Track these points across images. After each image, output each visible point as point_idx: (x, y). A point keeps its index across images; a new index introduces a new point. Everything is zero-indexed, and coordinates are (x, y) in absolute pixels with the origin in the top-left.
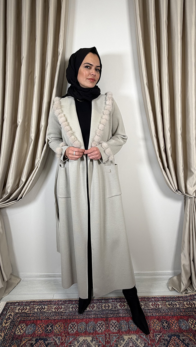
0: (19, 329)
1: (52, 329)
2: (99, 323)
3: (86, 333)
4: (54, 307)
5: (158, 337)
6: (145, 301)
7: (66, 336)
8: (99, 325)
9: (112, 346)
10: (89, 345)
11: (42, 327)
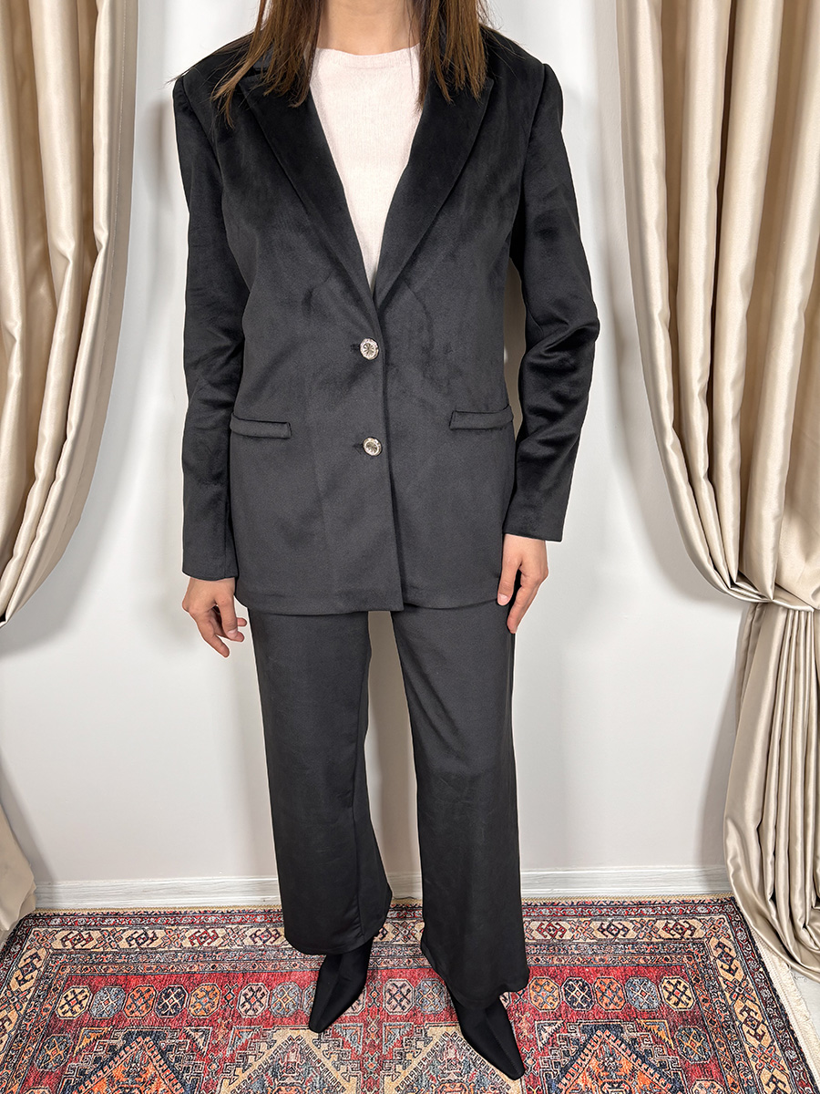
0: (68, 1003)
1: (182, 1002)
3: (297, 1019)
4: (188, 934)
5: (545, 1032)
7: (229, 1027)
9: (385, 1058)
10: (306, 1055)
11: (147, 996)
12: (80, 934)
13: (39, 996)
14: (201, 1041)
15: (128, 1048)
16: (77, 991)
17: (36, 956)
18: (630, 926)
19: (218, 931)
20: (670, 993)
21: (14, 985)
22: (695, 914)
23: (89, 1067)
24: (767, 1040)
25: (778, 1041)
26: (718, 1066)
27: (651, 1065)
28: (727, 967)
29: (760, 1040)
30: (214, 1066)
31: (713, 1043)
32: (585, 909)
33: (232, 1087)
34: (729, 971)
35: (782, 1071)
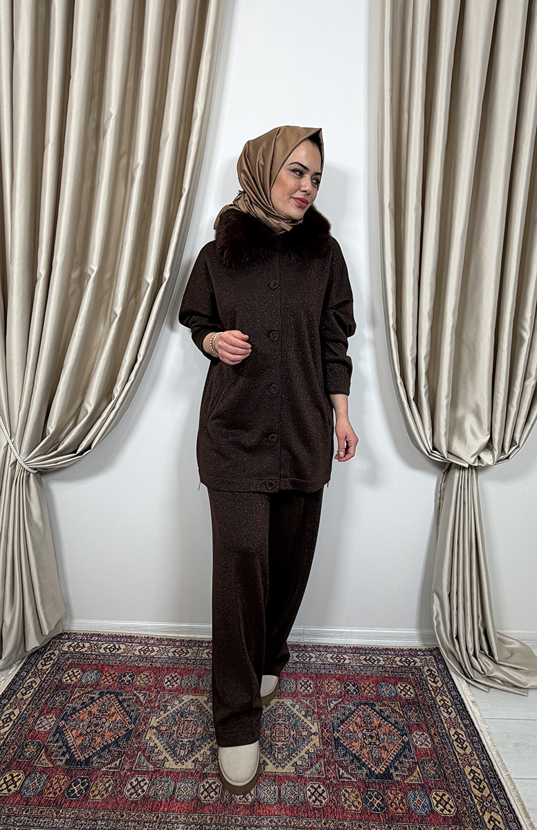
0: (69, 676)
1: (133, 680)
3: (196, 691)
4: (138, 648)
5: (332, 704)
6: (320, 651)
7: (158, 692)
10: (200, 707)
11: (113, 676)
12: (78, 644)
13: (53, 672)
14: (142, 698)
15: (101, 699)
16: (75, 671)
17: (53, 653)
18: (381, 659)
19: (154, 648)
20: (402, 690)
21: (40, 667)
22: (416, 655)
23: (79, 706)
24: (453, 715)
25: (459, 715)
26: (427, 725)
27: (389, 722)
28: (432, 680)
30: (148, 710)
31: (424, 714)
32: (357, 650)
33: (157, 720)
34: (433, 682)
35: (462, 729)
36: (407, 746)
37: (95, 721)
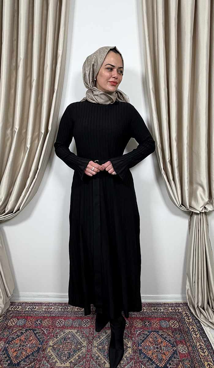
0: (11, 322)
1: (41, 323)
2: (85, 321)
3: (72, 327)
4: (44, 308)
5: (138, 332)
7: (53, 329)
8: (85, 322)
9: (94, 337)
10: (73, 336)
11: (32, 321)
12: (16, 307)
13: (4, 320)
14: (45, 332)
15: (26, 333)
16: (14, 319)
18: (162, 309)
19: (52, 307)
20: (172, 324)
22: (179, 306)
23: (15, 337)
25: (201, 336)
26: (185, 341)
28: (187, 318)
29: (197, 335)
30: (48, 337)
31: (184, 336)
32: (150, 305)
33: (53, 342)
34: (188, 319)
35: (203, 343)
36: (175, 352)
37: (23, 344)
